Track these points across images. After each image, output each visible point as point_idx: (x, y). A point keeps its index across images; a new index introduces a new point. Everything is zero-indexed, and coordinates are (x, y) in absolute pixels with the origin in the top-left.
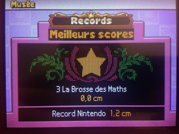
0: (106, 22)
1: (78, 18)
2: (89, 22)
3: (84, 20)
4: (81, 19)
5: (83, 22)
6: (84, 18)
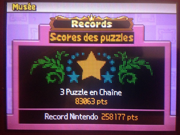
1: (79, 21)
2: (90, 25)
3: (84, 23)
4: (81, 22)
5: (84, 25)
6: (84, 21)
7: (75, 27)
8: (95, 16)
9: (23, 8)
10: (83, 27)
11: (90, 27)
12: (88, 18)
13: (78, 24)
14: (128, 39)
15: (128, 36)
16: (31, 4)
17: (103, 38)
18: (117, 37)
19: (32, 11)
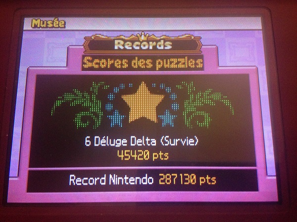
0: (164, 46)
1: (125, 41)
2: (140, 46)
3: (133, 44)
4: (128, 43)
5: (132, 47)
6: (133, 42)
7: (119, 49)
8: (148, 35)
9: (47, 24)
10: (131, 48)
11: (141, 49)
12: (138, 37)
13: (123, 45)
14: (196, 64)
15: (196, 61)
16: (58, 20)
17: (159, 63)
18: (180, 62)
19: (59, 29)
